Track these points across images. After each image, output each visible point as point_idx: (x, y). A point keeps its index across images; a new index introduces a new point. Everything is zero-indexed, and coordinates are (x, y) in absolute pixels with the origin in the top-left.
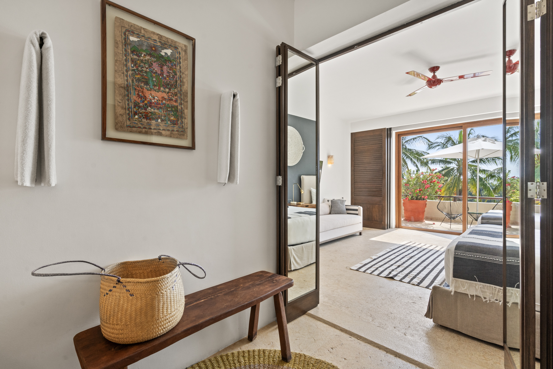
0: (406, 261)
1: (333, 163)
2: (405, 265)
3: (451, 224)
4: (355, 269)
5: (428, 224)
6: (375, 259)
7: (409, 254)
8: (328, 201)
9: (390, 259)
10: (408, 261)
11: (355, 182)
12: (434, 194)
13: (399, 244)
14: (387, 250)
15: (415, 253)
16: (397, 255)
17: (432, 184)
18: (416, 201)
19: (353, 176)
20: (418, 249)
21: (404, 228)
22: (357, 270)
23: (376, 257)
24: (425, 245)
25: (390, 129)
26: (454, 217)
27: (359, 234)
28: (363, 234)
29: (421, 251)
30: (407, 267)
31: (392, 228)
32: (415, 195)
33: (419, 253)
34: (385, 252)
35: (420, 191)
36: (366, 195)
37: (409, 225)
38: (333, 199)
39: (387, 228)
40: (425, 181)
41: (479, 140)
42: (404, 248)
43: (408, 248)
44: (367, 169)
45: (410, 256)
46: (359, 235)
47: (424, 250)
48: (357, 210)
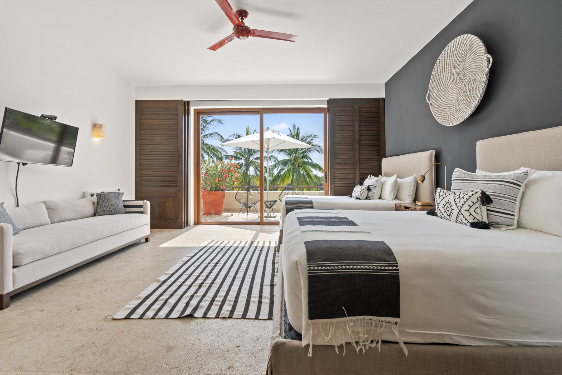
0: (210, 273)
1: (103, 136)
2: (209, 281)
3: (248, 214)
4: (123, 317)
5: (227, 216)
6: (164, 282)
7: (212, 260)
8: (92, 195)
9: (188, 276)
10: (213, 272)
11: (141, 168)
12: (232, 184)
13: (199, 247)
14: (183, 260)
15: (220, 255)
16: (197, 265)
17: (230, 174)
18: (215, 192)
19: (139, 159)
20: (222, 249)
21: (204, 223)
22: (127, 318)
23: (166, 277)
24: (228, 243)
25: (188, 102)
26: (250, 206)
27: (145, 241)
28: (151, 240)
29: (226, 252)
30: (212, 283)
31: (190, 226)
32: (214, 186)
33: (224, 254)
34: (180, 263)
35: (219, 181)
36: (158, 185)
37: (209, 219)
38: (102, 191)
39: (184, 227)
40: (224, 171)
41: (269, 131)
42: (206, 252)
43: (211, 250)
44: (158, 150)
45: (214, 263)
46: (144, 243)
47: (228, 249)
48: (141, 206)
